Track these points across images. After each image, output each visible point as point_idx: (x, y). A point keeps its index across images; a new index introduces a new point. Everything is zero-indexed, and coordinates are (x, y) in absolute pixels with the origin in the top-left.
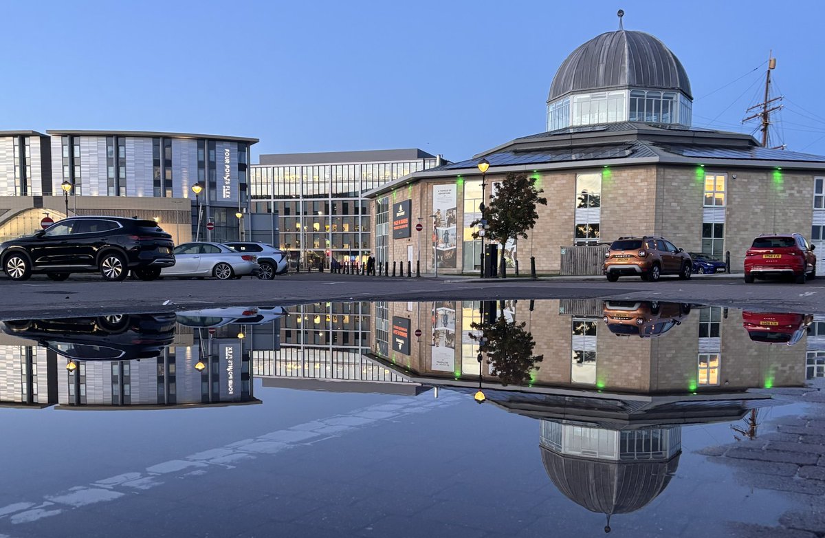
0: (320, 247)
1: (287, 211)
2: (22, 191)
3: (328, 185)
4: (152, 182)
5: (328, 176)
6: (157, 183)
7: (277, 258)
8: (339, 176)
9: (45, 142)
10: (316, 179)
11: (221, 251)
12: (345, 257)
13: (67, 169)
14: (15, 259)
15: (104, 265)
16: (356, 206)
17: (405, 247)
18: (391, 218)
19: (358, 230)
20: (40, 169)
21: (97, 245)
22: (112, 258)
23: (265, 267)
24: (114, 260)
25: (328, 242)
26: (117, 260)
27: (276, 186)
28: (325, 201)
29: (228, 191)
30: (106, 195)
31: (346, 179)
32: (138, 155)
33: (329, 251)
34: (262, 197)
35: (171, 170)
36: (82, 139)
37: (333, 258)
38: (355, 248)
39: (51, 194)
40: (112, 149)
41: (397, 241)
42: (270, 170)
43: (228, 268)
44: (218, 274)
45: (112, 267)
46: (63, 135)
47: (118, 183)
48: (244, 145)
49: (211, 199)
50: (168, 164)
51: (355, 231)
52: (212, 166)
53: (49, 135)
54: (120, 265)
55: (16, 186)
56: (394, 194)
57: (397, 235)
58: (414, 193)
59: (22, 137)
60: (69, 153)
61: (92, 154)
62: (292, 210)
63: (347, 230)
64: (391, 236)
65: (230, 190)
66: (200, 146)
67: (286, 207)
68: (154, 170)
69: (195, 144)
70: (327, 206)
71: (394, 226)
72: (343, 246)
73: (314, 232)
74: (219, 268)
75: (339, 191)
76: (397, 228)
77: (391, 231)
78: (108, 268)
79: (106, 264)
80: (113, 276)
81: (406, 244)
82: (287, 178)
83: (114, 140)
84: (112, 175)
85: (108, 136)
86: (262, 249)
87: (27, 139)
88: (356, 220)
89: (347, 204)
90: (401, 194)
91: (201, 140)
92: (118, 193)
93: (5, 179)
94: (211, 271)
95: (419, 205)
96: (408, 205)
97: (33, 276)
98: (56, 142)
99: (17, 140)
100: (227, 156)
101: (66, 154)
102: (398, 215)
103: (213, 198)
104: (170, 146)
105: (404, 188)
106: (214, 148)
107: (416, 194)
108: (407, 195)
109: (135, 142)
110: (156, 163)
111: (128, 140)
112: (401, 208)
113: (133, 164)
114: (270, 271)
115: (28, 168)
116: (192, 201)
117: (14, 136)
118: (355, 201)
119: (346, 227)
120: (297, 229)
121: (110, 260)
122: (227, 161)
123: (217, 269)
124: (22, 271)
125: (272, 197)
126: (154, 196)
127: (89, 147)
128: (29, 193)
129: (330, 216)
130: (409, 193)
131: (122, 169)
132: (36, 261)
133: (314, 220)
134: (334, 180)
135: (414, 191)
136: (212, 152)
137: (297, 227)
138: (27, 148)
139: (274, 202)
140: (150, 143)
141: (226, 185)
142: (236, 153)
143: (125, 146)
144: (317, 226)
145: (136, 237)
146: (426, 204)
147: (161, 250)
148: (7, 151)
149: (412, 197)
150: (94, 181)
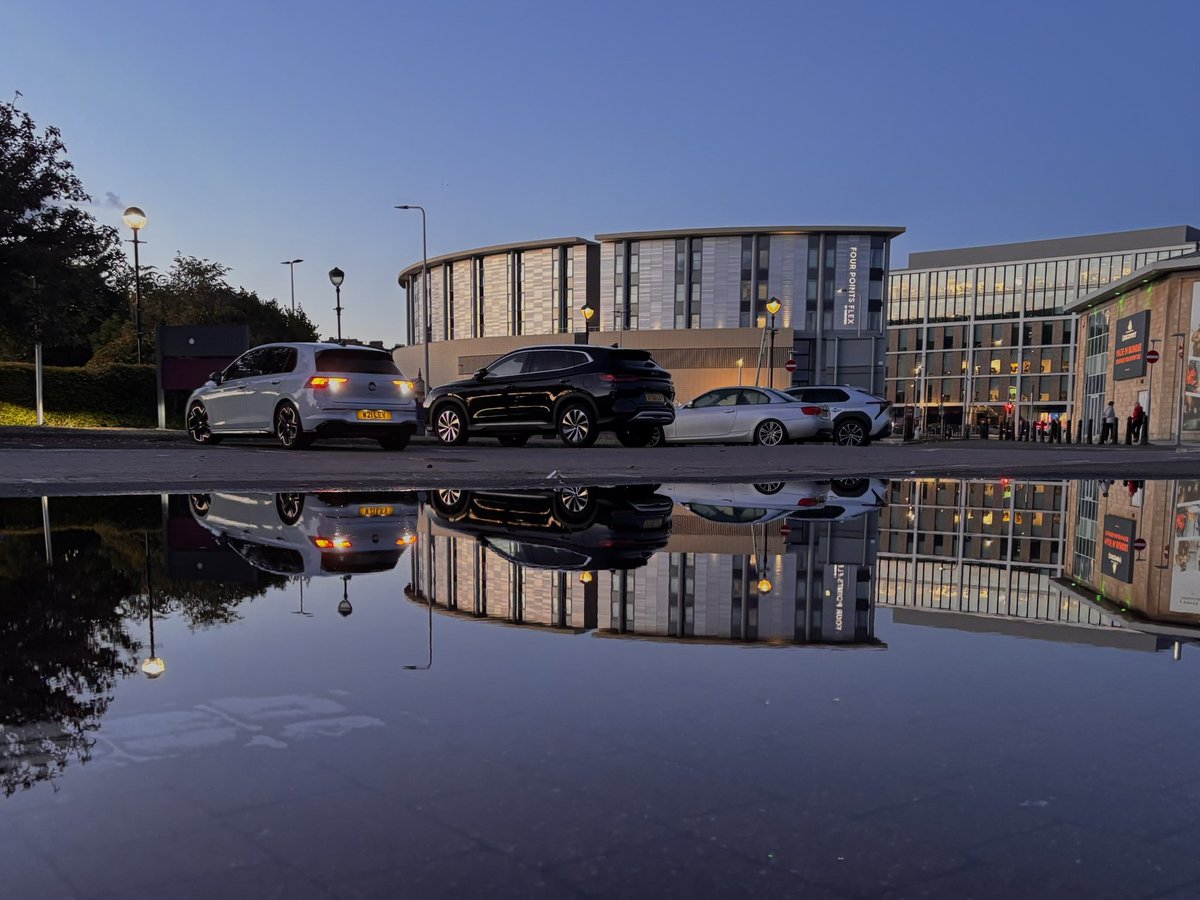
0: (999, 399)
1: (948, 342)
2: (560, 326)
3: (1019, 297)
4: (739, 305)
5: (1019, 282)
6: (745, 306)
7: (871, 411)
8: (1040, 282)
9: (593, 251)
10: (1000, 286)
11: (769, 399)
12: (1042, 415)
13: (620, 291)
14: (448, 413)
15: (564, 422)
16: (1067, 330)
17: (1134, 394)
18: (1112, 344)
19: (1067, 370)
20: (585, 292)
21: (555, 390)
22: (575, 411)
23: (852, 427)
24: (578, 413)
25: (1014, 391)
26: (582, 414)
27: (933, 302)
28: (1013, 323)
29: (851, 313)
30: (672, 327)
31: (1051, 285)
32: (720, 264)
33: (1015, 404)
34: (909, 322)
35: (767, 284)
36: (643, 244)
37: (1020, 418)
38: (1061, 399)
39: (598, 330)
40: (683, 257)
41: (1120, 385)
42: (924, 277)
43: (778, 429)
44: (763, 438)
45: (575, 424)
46: (617, 241)
47: (690, 309)
48: (880, 238)
49: (825, 328)
50: (763, 275)
51: (1062, 371)
52: (830, 274)
53: (599, 242)
54: (586, 422)
55: (553, 320)
56: (1121, 302)
57: (1120, 374)
58: (1156, 298)
59: (564, 247)
60: (624, 267)
61: (655, 265)
62: (957, 340)
63: (1047, 371)
64: (1109, 375)
65: (855, 312)
66: (813, 245)
67: (945, 337)
68: (743, 287)
69: (805, 241)
70: (1015, 331)
71: (1116, 358)
72: (1040, 397)
73: (992, 376)
74: (765, 428)
75: (1038, 306)
76: (1121, 361)
77: (1111, 366)
78: (569, 427)
79: (567, 420)
80: (575, 439)
81: (1135, 389)
82: (951, 288)
83: (686, 242)
84: (682, 297)
85: (677, 237)
86: (848, 397)
87: (569, 250)
88: (1065, 354)
89: (1051, 326)
90: (1133, 301)
91: (814, 235)
92: (689, 324)
93: (541, 309)
94: (752, 433)
95: (1163, 320)
96: (1144, 320)
97: (471, 439)
98: (607, 251)
99: (556, 252)
100: (853, 258)
101: (620, 269)
102: (1125, 338)
103: (827, 326)
104: (767, 248)
105: (1138, 290)
106: (834, 246)
107: (1161, 300)
108: (1144, 303)
109: (716, 245)
110: (746, 276)
111: (706, 242)
112: (1130, 327)
113: (712, 278)
114: (859, 433)
115: (570, 293)
116: (796, 332)
117: (554, 247)
118: (1064, 321)
119: (1047, 366)
120: (963, 371)
121: (572, 415)
122: (853, 266)
123: (762, 430)
124: (456, 432)
125: (925, 321)
126: (741, 326)
127: (651, 256)
128: (570, 330)
129: (1020, 347)
130: (1146, 299)
131: (696, 287)
132: (475, 416)
133: (992, 355)
134: (1030, 287)
135: (1157, 295)
136: (830, 253)
137: (964, 366)
138: (570, 263)
139: (928, 329)
140: (737, 243)
141: (849, 304)
142: (868, 253)
143: (701, 252)
144: (996, 364)
145: (610, 377)
146: (1176, 317)
147: (650, 398)
148: (544, 270)
149: (1152, 305)
150: (656, 307)
